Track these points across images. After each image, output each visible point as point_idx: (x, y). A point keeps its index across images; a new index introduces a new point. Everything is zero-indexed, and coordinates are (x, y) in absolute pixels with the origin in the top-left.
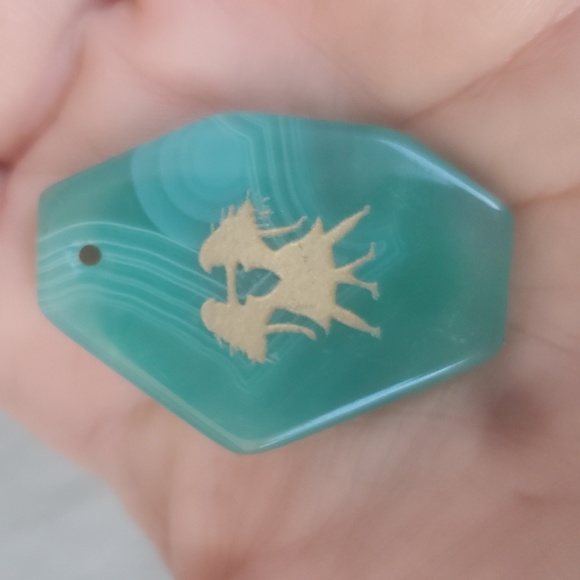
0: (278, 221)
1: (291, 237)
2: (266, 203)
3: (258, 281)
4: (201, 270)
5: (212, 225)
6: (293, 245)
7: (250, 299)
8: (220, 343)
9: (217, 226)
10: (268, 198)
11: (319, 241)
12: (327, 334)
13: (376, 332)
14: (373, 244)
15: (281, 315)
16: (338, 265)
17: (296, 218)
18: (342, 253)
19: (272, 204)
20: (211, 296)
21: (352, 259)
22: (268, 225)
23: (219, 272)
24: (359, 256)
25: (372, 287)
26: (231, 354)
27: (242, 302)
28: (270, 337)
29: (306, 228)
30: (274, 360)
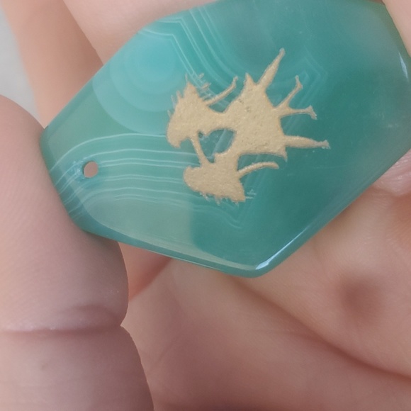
0: (217, 89)
1: (231, 97)
2: (202, 79)
3: (217, 140)
4: (171, 147)
5: (168, 111)
6: (236, 102)
7: (218, 156)
8: (207, 198)
9: (172, 111)
10: (203, 74)
11: (254, 92)
12: (286, 160)
13: (325, 144)
14: (297, 76)
15: (245, 159)
16: (275, 104)
17: (230, 81)
18: (275, 94)
19: (207, 78)
20: (187, 166)
21: (285, 96)
22: (210, 95)
23: (186, 145)
24: (290, 90)
25: (309, 110)
26: (218, 203)
27: (212, 161)
28: (242, 180)
29: (240, 87)
30: (253, 196)
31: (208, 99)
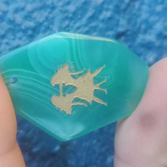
0: (76, 70)
1: (80, 75)
2: (72, 64)
3: (69, 89)
4: (51, 85)
5: (55, 71)
8: (57, 108)
10: (73, 62)
11: (90, 76)
13: (106, 104)
14: (106, 77)
16: (95, 84)
17: (82, 68)
18: (96, 80)
19: (74, 64)
20: (54, 94)
21: (99, 82)
22: (73, 71)
23: (57, 86)
27: (64, 95)
28: (72, 106)
29: (85, 72)
30: (74, 113)
31: (72, 72)
